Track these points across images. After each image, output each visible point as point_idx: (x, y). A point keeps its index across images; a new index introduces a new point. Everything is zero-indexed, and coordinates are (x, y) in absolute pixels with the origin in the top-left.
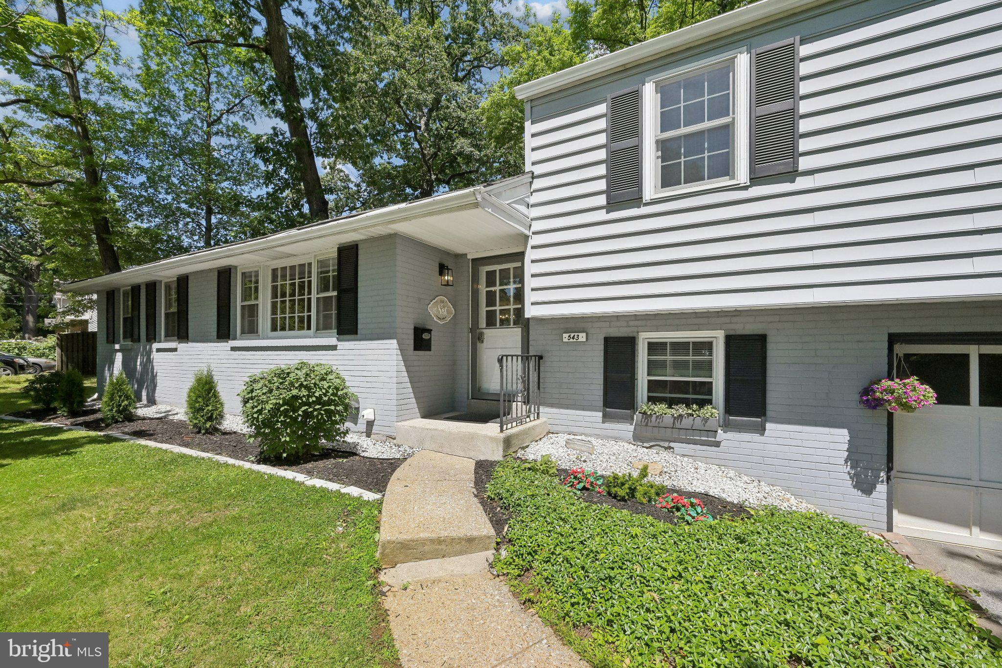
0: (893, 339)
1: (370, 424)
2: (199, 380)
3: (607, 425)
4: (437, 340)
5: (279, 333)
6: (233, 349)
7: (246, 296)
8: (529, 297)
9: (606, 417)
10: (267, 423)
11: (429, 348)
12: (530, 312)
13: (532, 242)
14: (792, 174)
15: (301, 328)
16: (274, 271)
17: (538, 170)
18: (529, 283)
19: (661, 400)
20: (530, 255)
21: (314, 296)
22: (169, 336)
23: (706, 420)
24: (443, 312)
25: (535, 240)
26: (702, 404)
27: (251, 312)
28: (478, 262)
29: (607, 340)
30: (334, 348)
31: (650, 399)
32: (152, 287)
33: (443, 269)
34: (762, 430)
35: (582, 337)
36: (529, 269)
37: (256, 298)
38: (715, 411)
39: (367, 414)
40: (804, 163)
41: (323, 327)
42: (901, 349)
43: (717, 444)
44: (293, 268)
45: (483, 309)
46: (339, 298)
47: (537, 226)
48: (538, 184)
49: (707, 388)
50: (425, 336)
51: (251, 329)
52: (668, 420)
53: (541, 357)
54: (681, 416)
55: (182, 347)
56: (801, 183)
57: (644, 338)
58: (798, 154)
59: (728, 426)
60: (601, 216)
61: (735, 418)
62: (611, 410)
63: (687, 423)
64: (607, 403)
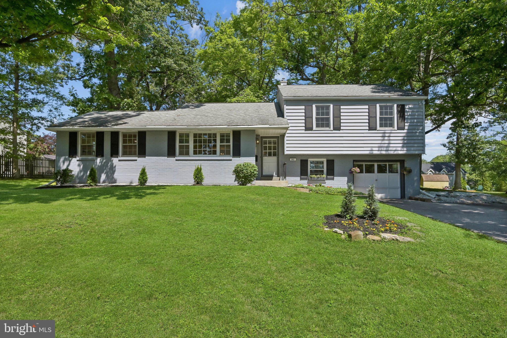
0: (354, 161)
3: (302, 181)
5: (198, 155)
6: (176, 160)
7: (182, 141)
8: (286, 149)
9: (301, 179)
11: (257, 161)
12: (286, 153)
13: (287, 135)
14: (339, 129)
15: (210, 154)
16: (194, 134)
18: (285, 146)
19: (313, 174)
20: (286, 138)
21: (218, 144)
23: (323, 178)
26: (323, 174)
27: (183, 148)
28: (262, 137)
29: (301, 160)
30: (231, 160)
31: (311, 174)
32: (114, 134)
33: (257, 139)
34: (333, 179)
35: (295, 160)
36: (285, 142)
37: (187, 143)
38: (324, 176)
40: (342, 128)
41: (223, 154)
42: (355, 163)
43: (326, 183)
45: (263, 151)
46: (233, 145)
47: (288, 132)
49: (323, 171)
50: (257, 158)
52: (316, 179)
54: (319, 177)
55: (140, 159)
56: (341, 131)
57: (310, 160)
58: (341, 126)
59: (327, 179)
60: (304, 132)
61: (328, 177)
62: (302, 177)
63: (320, 179)
64: (301, 175)
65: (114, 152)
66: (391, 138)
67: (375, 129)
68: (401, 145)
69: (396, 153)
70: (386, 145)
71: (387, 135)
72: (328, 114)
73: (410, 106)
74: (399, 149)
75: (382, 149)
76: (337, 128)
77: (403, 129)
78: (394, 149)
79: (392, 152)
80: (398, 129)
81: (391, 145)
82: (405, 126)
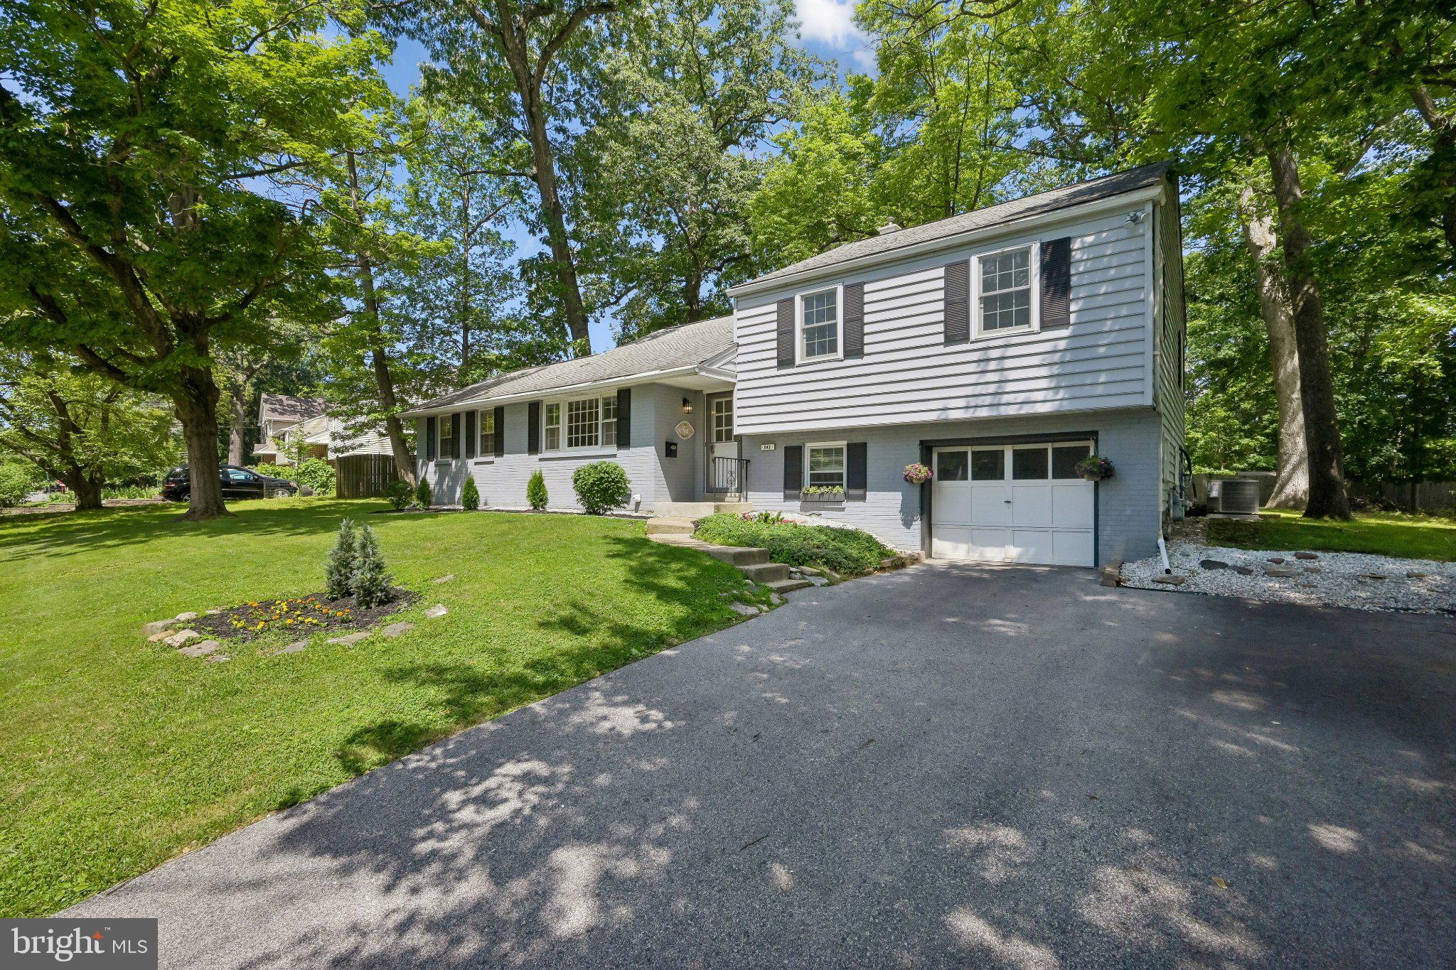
1: (638, 504)
2: (535, 477)
3: (788, 503)
4: (680, 450)
5: (574, 448)
6: (541, 460)
7: (550, 420)
8: (736, 421)
9: (787, 498)
10: (589, 491)
11: (675, 456)
12: (737, 431)
13: (737, 387)
14: (861, 354)
15: (590, 444)
16: (570, 404)
17: (741, 341)
18: (736, 412)
19: (815, 485)
20: (736, 395)
21: (600, 422)
22: (485, 451)
24: (686, 432)
25: (739, 386)
26: (836, 485)
27: (553, 433)
28: (710, 396)
30: (614, 456)
31: (810, 484)
32: (471, 415)
33: (685, 402)
34: (863, 498)
35: (772, 447)
36: (736, 404)
37: (558, 423)
38: (842, 489)
39: (636, 497)
40: (867, 349)
41: (607, 442)
43: (843, 509)
44: (584, 402)
45: (714, 429)
46: (618, 423)
47: (741, 377)
48: (741, 350)
49: (839, 475)
50: (673, 448)
51: (553, 445)
52: (818, 496)
53: (748, 461)
55: (497, 460)
56: (866, 360)
57: (808, 446)
58: (863, 344)
59: (848, 497)
60: (775, 372)
61: (852, 492)
62: (788, 492)
63: (826, 497)
64: (786, 487)
65: (471, 452)
66: (1008, 363)
67: (966, 338)
68: (1044, 384)
69: (1026, 410)
70: (992, 388)
71: (995, 354)
72: (832, 314)
73: (1090, 239)
74: (1039, 396)
75: (980, 401)
76: (855, 350)
77: (1065, 323)
78: (1021, 397)
79: (1012, 411)
80: (1044, 326)
81: (1010, 387)
82: (1068, 313)
